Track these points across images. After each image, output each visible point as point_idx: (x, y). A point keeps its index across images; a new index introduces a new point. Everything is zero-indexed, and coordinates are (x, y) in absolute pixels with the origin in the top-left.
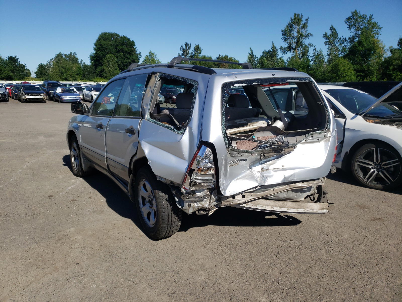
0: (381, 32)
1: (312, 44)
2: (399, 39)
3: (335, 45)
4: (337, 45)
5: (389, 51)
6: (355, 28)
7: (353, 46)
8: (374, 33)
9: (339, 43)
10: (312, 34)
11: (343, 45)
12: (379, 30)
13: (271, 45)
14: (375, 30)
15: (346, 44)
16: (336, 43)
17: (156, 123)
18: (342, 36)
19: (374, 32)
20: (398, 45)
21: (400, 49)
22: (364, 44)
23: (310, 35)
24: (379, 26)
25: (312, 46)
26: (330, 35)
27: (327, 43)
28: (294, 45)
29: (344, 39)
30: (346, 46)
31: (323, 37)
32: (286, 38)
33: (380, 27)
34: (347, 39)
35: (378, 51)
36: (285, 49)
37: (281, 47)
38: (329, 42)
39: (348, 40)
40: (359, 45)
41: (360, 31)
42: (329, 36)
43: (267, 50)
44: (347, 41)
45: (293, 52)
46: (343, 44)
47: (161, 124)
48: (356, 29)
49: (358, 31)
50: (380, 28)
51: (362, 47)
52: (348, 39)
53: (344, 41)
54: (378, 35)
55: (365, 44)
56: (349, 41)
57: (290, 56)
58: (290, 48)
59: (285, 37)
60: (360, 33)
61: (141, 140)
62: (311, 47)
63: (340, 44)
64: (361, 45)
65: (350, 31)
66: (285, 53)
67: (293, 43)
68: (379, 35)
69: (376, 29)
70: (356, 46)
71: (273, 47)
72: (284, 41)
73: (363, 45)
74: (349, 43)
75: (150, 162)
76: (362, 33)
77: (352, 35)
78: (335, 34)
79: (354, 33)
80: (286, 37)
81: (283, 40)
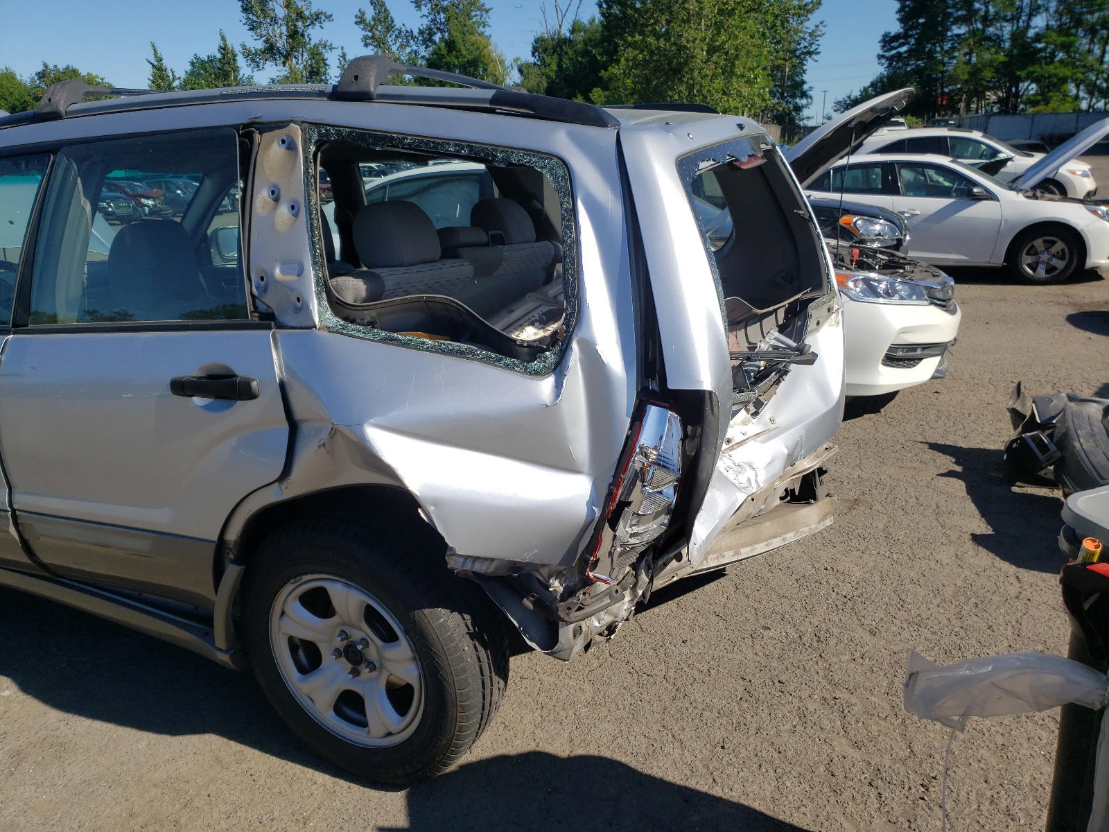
0: (490, 22)
1: (329, 44)
2: (533, 40)
3: (389, 49)
4: (394, 48)
5: (516, 69)
6: (430, 5)
7: (435, 53)
8: (474, 23)
9: (398, 44)
10: (331, 16)
11: (408, 50)
12: (484, 16)
13: (219, 42)
14: (476, 15)
15: (415, 48)
16: (391, 43)
17: (384, 340)
18: (404, 25)
19: (474, 19)
20: (533, 54)
21: (539, 63)
22: (460, 49)
23: (323, 18)
24: (483, 5)
25: (331, 49)
26: (374, 19)
27: (369, 41)
28: (281, 44)
29: (407, 32)
30: (416, 52)
31: (356, 23)
32: (255, 21)
33: (487, 7)
34: (416, 33)
35: (490, 68)
36: (256, 54)
37: (244, 47)
38: (373, 37)
39: (417, 35)
40: (450, 51)
41: (442, 15)
42: (372, 23)
43: (204, 57)
44: (416, 40)
45: (284, 64)
46: (407, 46)
47: (423, 343)
48: (432, 9)
49: (439, 13)
50: (487, 11)
51: (457, 58)
52: (419, 33)
53: (410, 38)
54: (484, 27)
55: (463, 48)
56: (420, 38)
57: (274, 77)
58: (271, 50)
59: (251, 16)
60: (443, 20)
61: (361, 425)
62: (329, 51)
63: (402, 47)
64: (454, 53)
65: (420, 14)
66: (258, 66)
67: (277, 39)
68: (487, 28)
69: (478, 13)
70: (442, 52)
71: (224, 49)
72: (251, 29)
73: (457, 52)
74: (422, 45)
75: (432, 508)
76: (448, 19)
77: (425, 22)
78: (386, 18)
79: (429, 19)
80: (255, 19)
81: (247, 27)
